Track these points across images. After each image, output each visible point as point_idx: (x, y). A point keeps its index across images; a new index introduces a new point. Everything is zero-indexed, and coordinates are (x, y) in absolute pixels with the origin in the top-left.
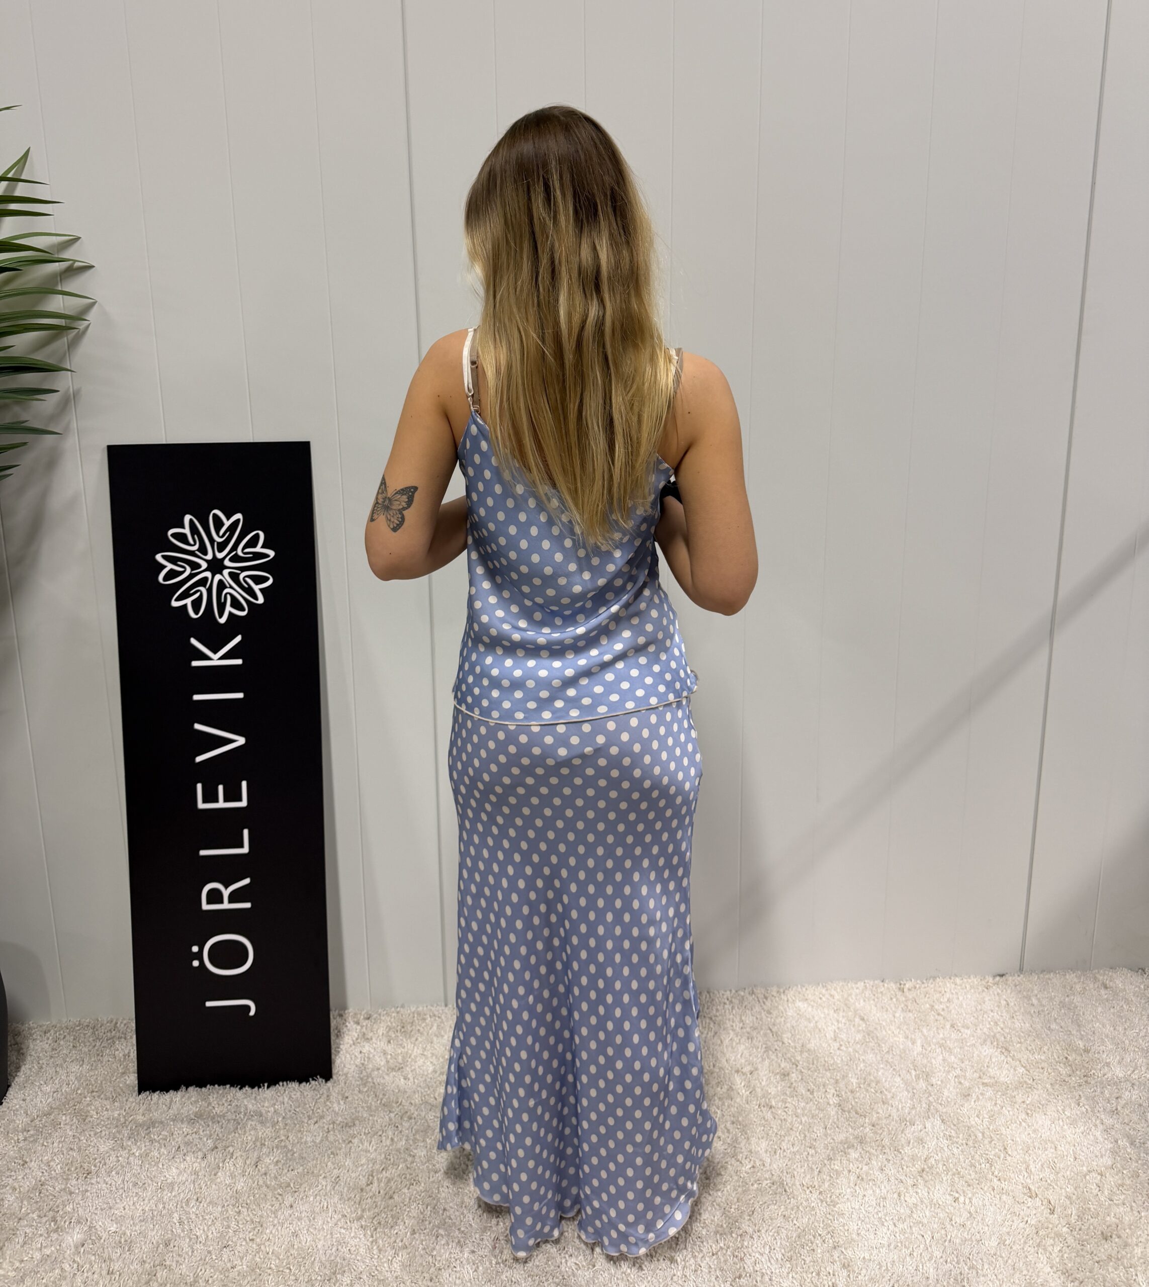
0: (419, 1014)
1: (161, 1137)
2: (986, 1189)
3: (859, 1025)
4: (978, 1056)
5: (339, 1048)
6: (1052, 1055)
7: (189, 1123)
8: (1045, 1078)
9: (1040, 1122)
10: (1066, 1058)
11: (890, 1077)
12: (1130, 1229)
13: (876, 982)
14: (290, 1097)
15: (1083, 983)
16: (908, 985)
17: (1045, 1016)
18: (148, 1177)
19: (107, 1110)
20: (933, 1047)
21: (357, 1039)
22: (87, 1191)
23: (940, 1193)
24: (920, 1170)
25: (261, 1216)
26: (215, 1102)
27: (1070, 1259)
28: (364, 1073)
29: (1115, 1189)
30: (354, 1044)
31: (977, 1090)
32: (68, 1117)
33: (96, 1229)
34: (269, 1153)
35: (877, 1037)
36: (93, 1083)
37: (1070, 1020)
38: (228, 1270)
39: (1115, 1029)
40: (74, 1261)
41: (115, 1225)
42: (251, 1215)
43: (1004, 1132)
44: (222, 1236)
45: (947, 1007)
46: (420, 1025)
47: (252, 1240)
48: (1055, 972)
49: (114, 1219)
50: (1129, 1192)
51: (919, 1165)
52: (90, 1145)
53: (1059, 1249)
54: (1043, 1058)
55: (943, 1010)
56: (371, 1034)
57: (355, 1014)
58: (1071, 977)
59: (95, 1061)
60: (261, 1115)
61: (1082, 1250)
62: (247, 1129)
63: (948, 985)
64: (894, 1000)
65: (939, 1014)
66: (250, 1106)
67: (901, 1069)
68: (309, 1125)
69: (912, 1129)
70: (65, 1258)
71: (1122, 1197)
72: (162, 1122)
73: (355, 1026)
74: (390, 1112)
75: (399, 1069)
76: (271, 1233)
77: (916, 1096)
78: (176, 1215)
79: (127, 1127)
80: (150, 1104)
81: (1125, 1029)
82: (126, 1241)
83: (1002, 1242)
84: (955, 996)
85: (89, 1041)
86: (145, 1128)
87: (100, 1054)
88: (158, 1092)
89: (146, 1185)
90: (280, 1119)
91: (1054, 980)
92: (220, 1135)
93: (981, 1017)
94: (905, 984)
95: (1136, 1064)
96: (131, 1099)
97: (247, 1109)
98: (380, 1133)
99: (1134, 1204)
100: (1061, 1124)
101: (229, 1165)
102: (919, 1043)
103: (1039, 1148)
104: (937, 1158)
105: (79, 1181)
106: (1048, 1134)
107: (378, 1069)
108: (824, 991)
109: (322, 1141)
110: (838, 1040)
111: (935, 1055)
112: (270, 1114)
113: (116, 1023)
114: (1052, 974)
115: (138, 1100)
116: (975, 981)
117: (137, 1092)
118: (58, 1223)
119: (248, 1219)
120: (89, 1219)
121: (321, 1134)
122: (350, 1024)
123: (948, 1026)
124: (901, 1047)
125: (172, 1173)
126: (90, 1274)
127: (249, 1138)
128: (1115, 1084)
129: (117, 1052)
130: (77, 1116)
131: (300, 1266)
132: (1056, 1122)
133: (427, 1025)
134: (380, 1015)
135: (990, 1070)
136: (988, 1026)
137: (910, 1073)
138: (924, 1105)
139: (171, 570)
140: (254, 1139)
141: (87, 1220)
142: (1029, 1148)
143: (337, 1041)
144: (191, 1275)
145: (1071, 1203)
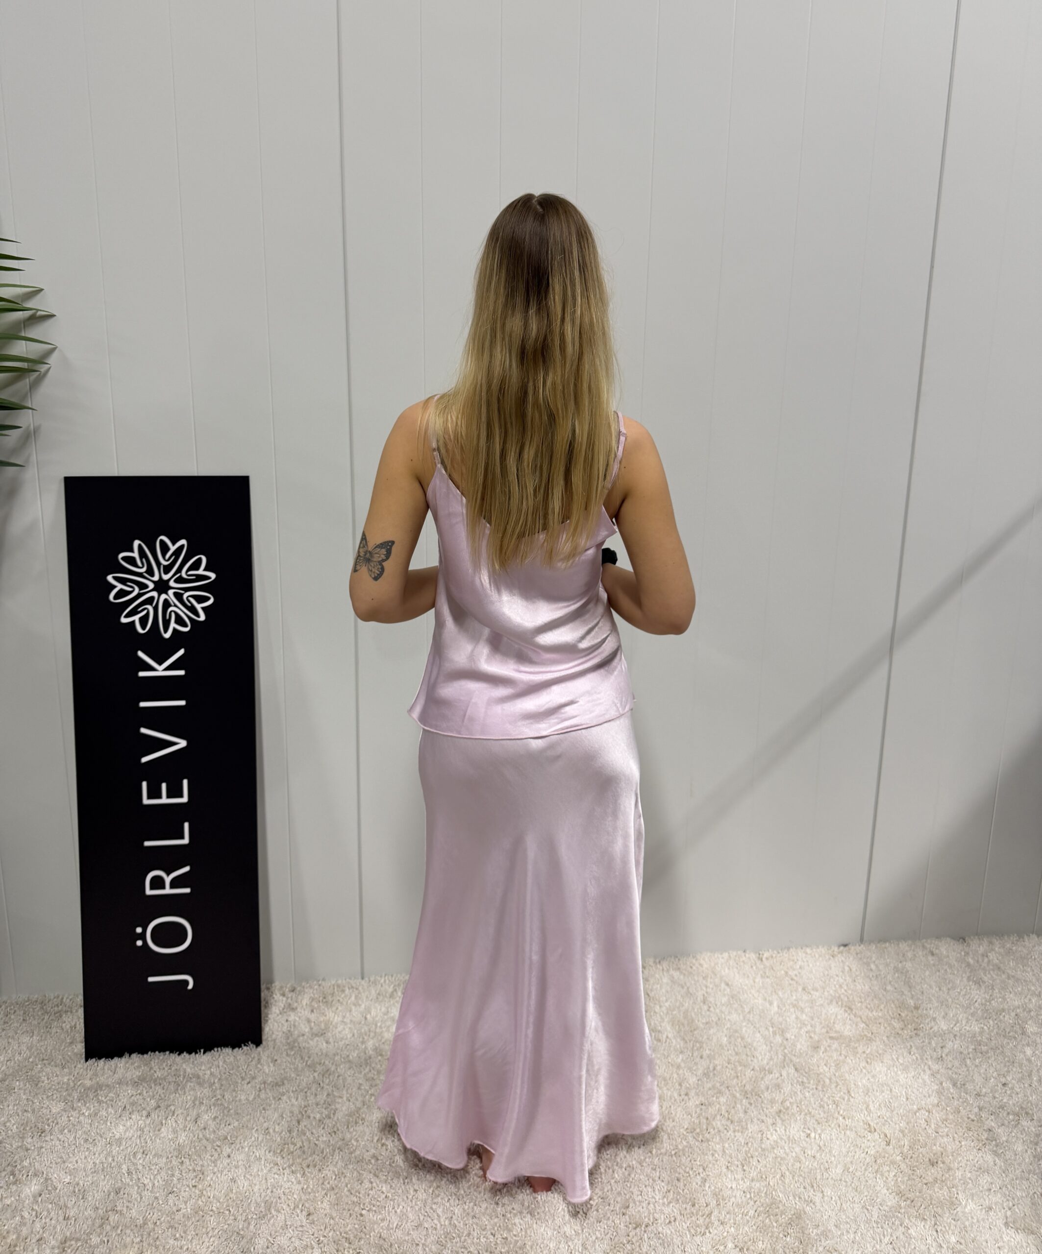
0: (338, 986)
1: (108, 1098)
2: (833, 1126)
3: (724, 990)
4: (826, 1014)
5: (267, 1017)
6: (888, 1012)
7: (133, 1086)
8: (882, 1032)
9: (878, 1069)
10: (900, 1015)
11: (751, 1032)
12: (953, 1156)
13: (739, 952)
14: (225, 1061)
15: (914, 951)
16: (766, 955)
17: (881, 979)
18: (98, 1134)
19: (57, 1076)
20: (787, 1007)
21: (283, 1009)
22: (42, 1147)
23: (795, 1130)
24: (777, 1111)
25: (202, 1166)
26: (157, 1067)
27: (903, 1182)
28: (291, 1039)
29: (940, 1123)
30: (281, 1013)
31: (825, 1043)
32: (21, 1083)
33: (52, 1181)
34: (207, 1110)
35: (740, 1000)
36: (43, 1051)
37: (903, 983)
38: (173, 1213)
39: (940, 989)
40: (33, 1209)
41: (69, 1177)
42: (193, 1164)
43: (848, 1078)
44: (167, 1183)
45: (799, 973)
46: (340, 996)
47: (195, 1186)
48: (890, 942)
49: (67, 1171)
50: (953, 1126)
51: (776, 1107)
52: (42, 1107)
53: (894, 1174)
54: (880, 1014)
55: (796, 975)
56: (296, 1004)
57: (281, 987)
58: (904, 946)
59: (44, 1033)
60: (198, 1077)
61: (913, 1174)
62: (187, 1090)
63: (800, 954)
64: (754, 968)
65: (792, 979)
66: (188, 1070)
67: (761, 1026)
68: (243, 1085)
69: (770, 1078)
70: (24, 1207)
71: (946, 1130)
72: (108, 1086)
73: (281, 998)
74: (315, 1071)
75: (322, 1035)
76: (212, 1179)
77: (774, 1049)
78: (124, 1167)
79: (76, 1090)
80: (96, 1070)
81: (949, 989)
82: (79, 1190)
83: (846, 1169)
84: (806, 963)
85: (38, 1015)
86: (93, 1091)
87: (48, 1027)
88: (104, 1059)
89: (97, 1141)
90: (216, 1081)
91: (890, 949)
92: (163, 1096)
93: (827, 982)
94: (763, 954)
95: (957, 1019)
96: (79, 1066)
97: (185, 1072)
98: (306, 1090)
99: (956, 1135)
100: (896, 1069)
101: (171, 1122)
102: (775, 1004)
103: (877, 1091)
104: (792, 1101)
105: (34, 1138)
106: (885, 1078)
107: (303, 1035)
108: (694, 961)
109: (255, 1098)
110: (707, 1003)
111: (789, 1014)
112: (207, 1076)
113: (62, 999)
114: (887, 944)
115: (85, 1067)
116: (822, 950)
117: (84, 1059)
118: (17, 1175)
119: (191, 1168)
120: (45, 1173)
121: (254, 1093)
122: (277, 996)
123: (800, 989)
124: (761, 1007)
125: (119, 1130)
126: (48, 1220)
127: (189, 1098)
128: (940, 1035)
129: (64, 1025)
130: (29, 1082)
131: (238, 1207)
132: (891, 1069)
133: (346, 996)
134: (304, 987)
135: (836, 1026)
136: (834, 988)
137: (768, 1030)
138: (780, 1056)
139: (121, 590)
140: (193, 1098)
141: (43, 1173)
142: (868, 1091)
143: (266, 1011)
144: (141, 1218)
145: (904, 1136)
